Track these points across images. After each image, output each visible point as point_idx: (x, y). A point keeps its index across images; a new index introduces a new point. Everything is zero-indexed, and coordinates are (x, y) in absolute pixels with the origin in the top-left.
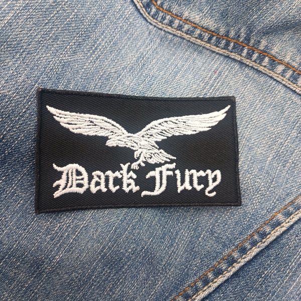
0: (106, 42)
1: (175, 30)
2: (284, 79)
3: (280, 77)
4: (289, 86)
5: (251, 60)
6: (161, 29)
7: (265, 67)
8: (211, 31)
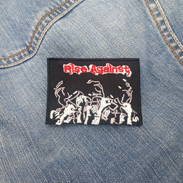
0: (43, 83)
1: (40, 37)
6: (39, 46)
8: (45, 15)
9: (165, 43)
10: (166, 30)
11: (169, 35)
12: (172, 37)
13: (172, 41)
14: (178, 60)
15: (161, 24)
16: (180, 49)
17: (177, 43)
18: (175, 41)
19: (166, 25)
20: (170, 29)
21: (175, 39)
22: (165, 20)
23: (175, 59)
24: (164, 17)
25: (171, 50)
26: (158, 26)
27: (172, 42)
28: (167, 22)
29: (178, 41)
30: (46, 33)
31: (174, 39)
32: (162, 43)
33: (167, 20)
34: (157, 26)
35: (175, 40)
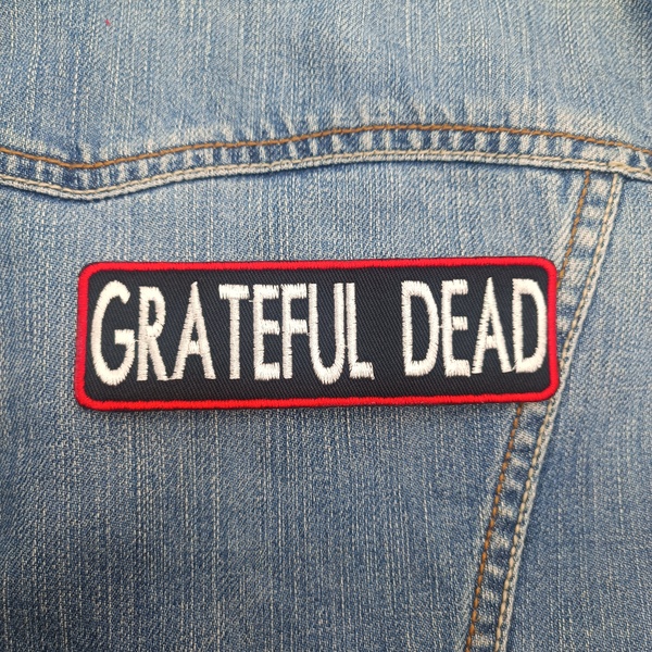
2: (386, 152)
3: (378, 152)
4: (401, 158)
5: (312, 155)
7: (342, 152)
9: (490, 487)
10: (526, 451)
11: (521, 475)
12: (524, 488)
13: (513, 497)
14: (479, 565)
15: (529, 424)
16: (512, 539)
17: (521, 517)
18: (519, 506)
19: (537, 438)
20: (541, 459)
21: (528, 499)
22: (546, 420)
23: (475, 552)
24: (553, 411)
25: (489, 521)
26: (516, 420)
27: (512, 502)
28: (547, 431)
29: (529, 512)
30: (173, 183)
31: (522, 496)
32: (485, 478)
33: (551, 427)
34: (513, 418)
35: (521, 501)
